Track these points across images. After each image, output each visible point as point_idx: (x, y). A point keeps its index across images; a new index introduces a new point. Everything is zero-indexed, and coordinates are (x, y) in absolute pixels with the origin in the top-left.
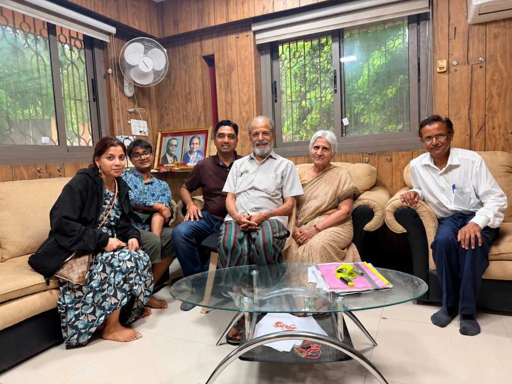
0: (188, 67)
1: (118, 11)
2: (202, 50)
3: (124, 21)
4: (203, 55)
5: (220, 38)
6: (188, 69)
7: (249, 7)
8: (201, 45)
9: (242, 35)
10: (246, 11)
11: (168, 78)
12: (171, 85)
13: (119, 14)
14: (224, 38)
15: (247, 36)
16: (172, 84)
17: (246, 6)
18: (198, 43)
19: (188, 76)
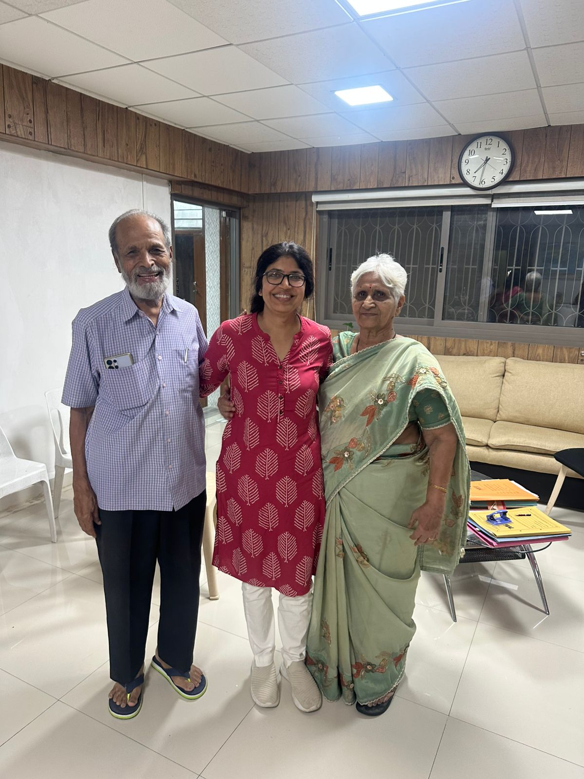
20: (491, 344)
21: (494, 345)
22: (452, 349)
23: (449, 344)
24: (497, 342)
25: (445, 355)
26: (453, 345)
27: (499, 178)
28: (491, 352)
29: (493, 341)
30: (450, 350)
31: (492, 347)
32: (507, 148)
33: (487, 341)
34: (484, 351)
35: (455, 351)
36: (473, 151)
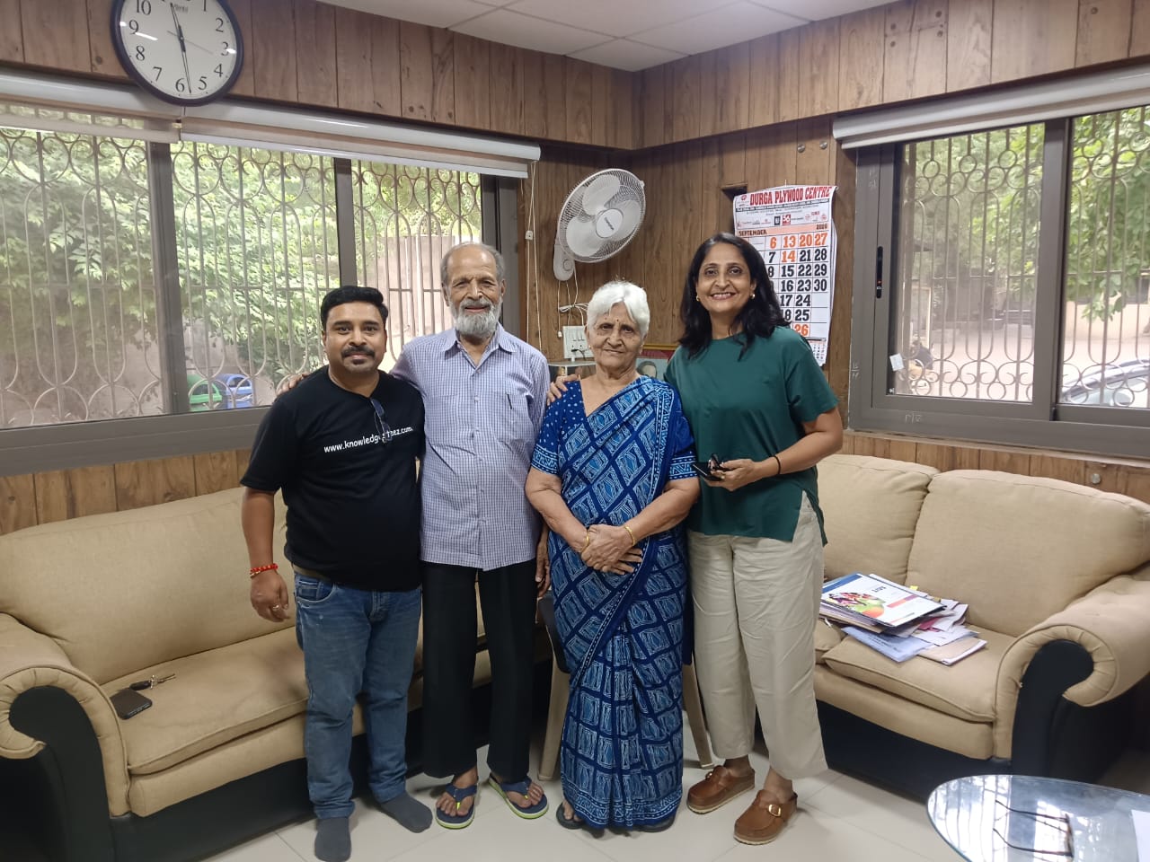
0: (691, 210)
1: (546, 117)
2: (722, 174)
3: (556, 135)
4: (723, 186)
5: (763, 151)
6: (690, 216)
7: (826, 90)
8: (721, 164)
9: (813, 146)
10: (819, 98)
11: (648, 234)
12: (653, 246)
13: (546, 121)
14: (772, 151)
15: (824, 148)
16: (655, 248)
17: (819, 87)
18: (715, 160)
19: (688, 232)
20: (223, 459)
21: (228, 459)
22: (135, 488)
23: (125, 478)
24: (234, 453)
25: (118, 510)
26: (136, 480)
27: (215, 84)
28: (225, 476)
29: (226, 453)
30: (131, 493)
31: (224, 465)
32: (225, 18)
33: (213, 454)
34: (208, 477)
35: (142, 493)
36: (146, 5)
